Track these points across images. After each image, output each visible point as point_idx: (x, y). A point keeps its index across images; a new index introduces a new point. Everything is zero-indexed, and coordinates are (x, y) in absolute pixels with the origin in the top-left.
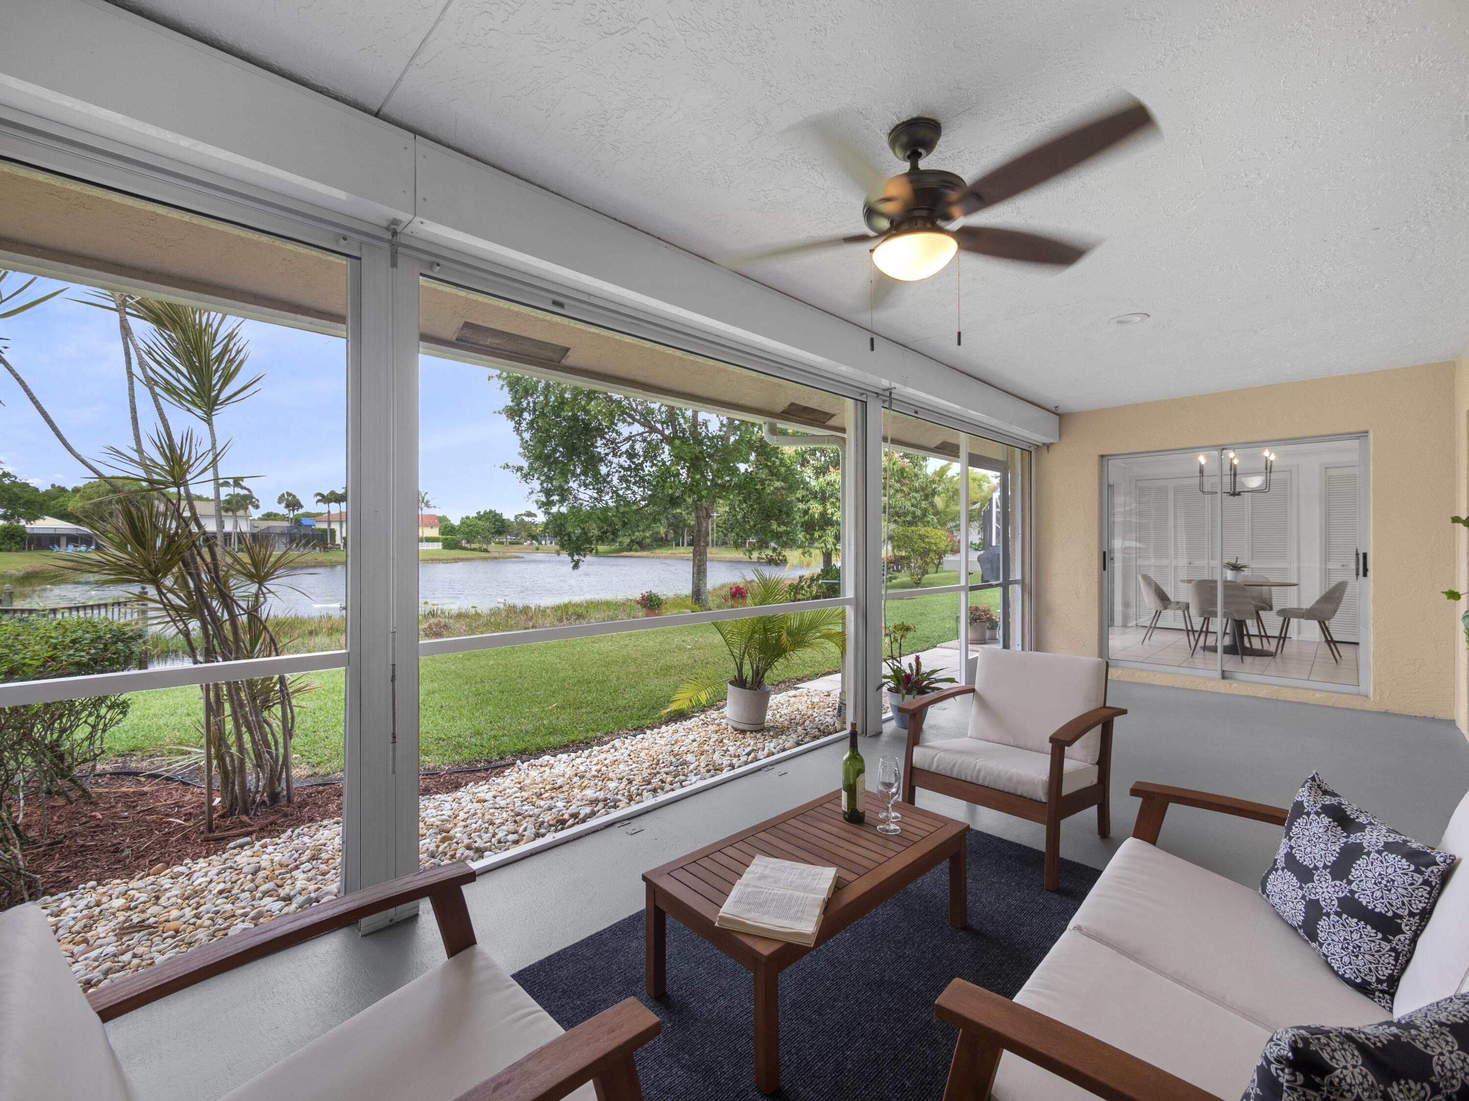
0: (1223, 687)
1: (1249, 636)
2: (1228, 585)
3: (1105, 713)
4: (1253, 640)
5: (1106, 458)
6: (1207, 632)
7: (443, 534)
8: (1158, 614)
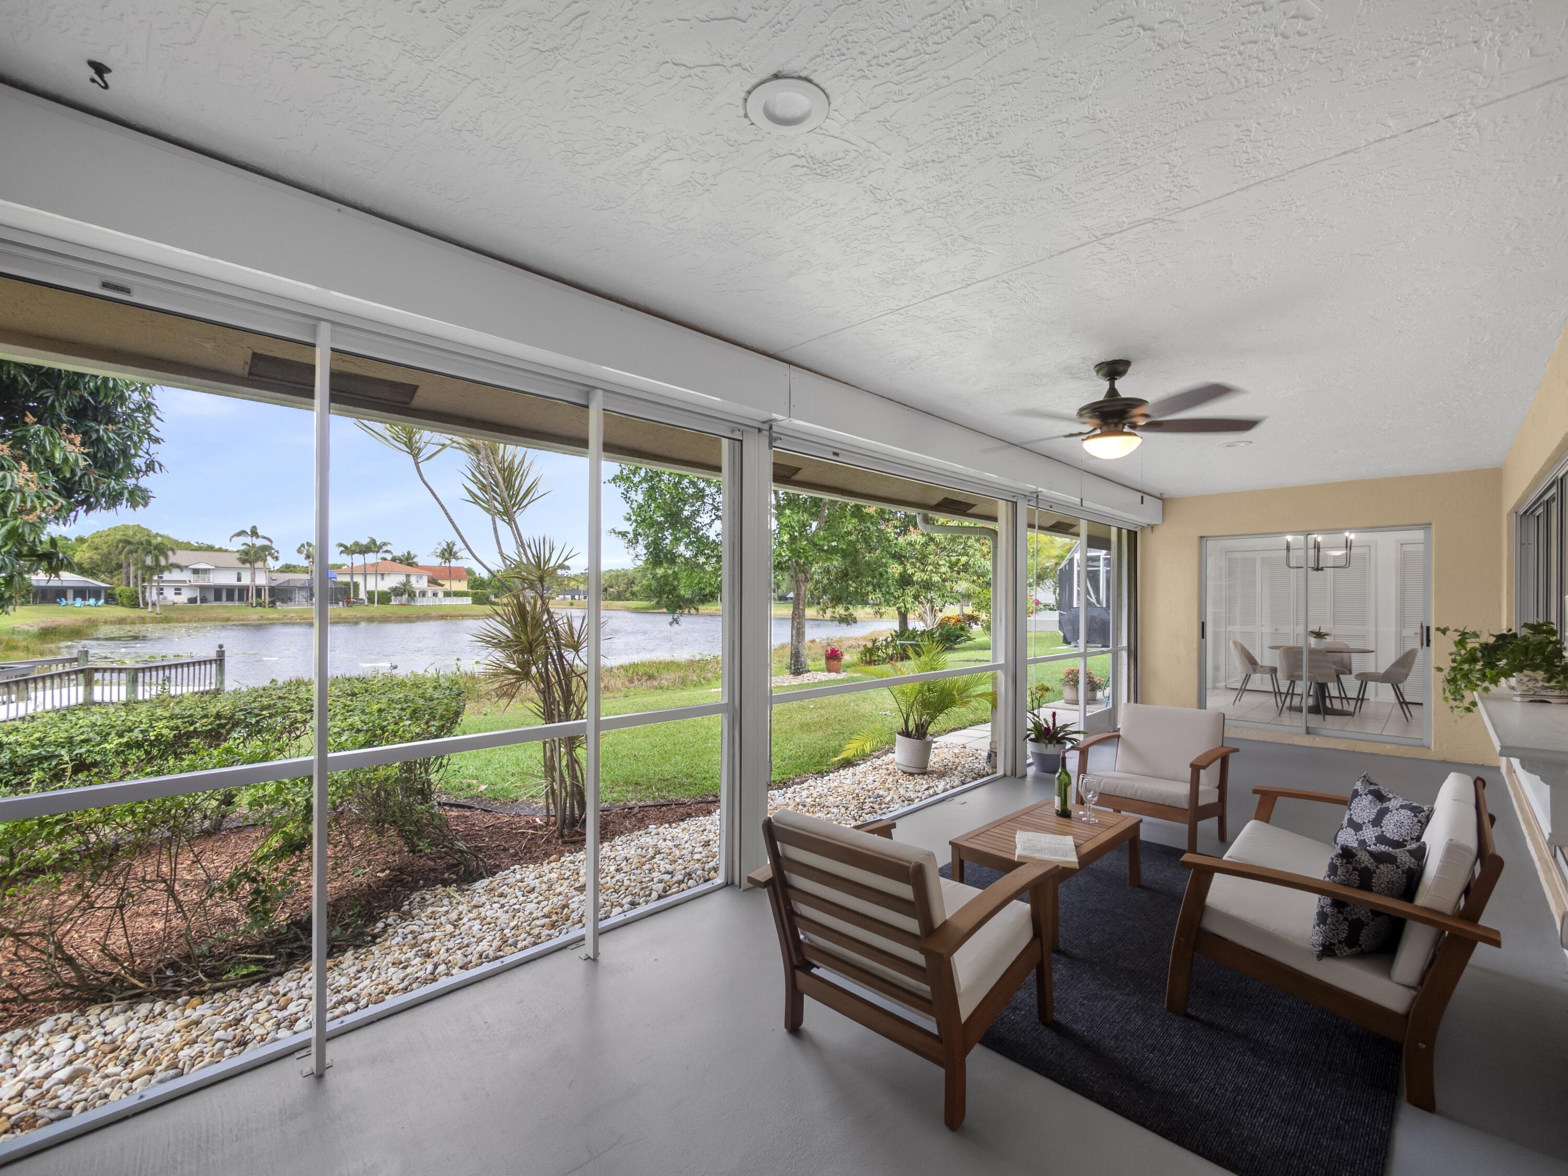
0: (1307, 741)
1: (1331, 698)
2: (1312, 652)
3: (1224, 750)
4: (1334, 701)
5: (1205, 540)
6: (1293, 694)
7: (472, 588)
8: (1247, 678)
